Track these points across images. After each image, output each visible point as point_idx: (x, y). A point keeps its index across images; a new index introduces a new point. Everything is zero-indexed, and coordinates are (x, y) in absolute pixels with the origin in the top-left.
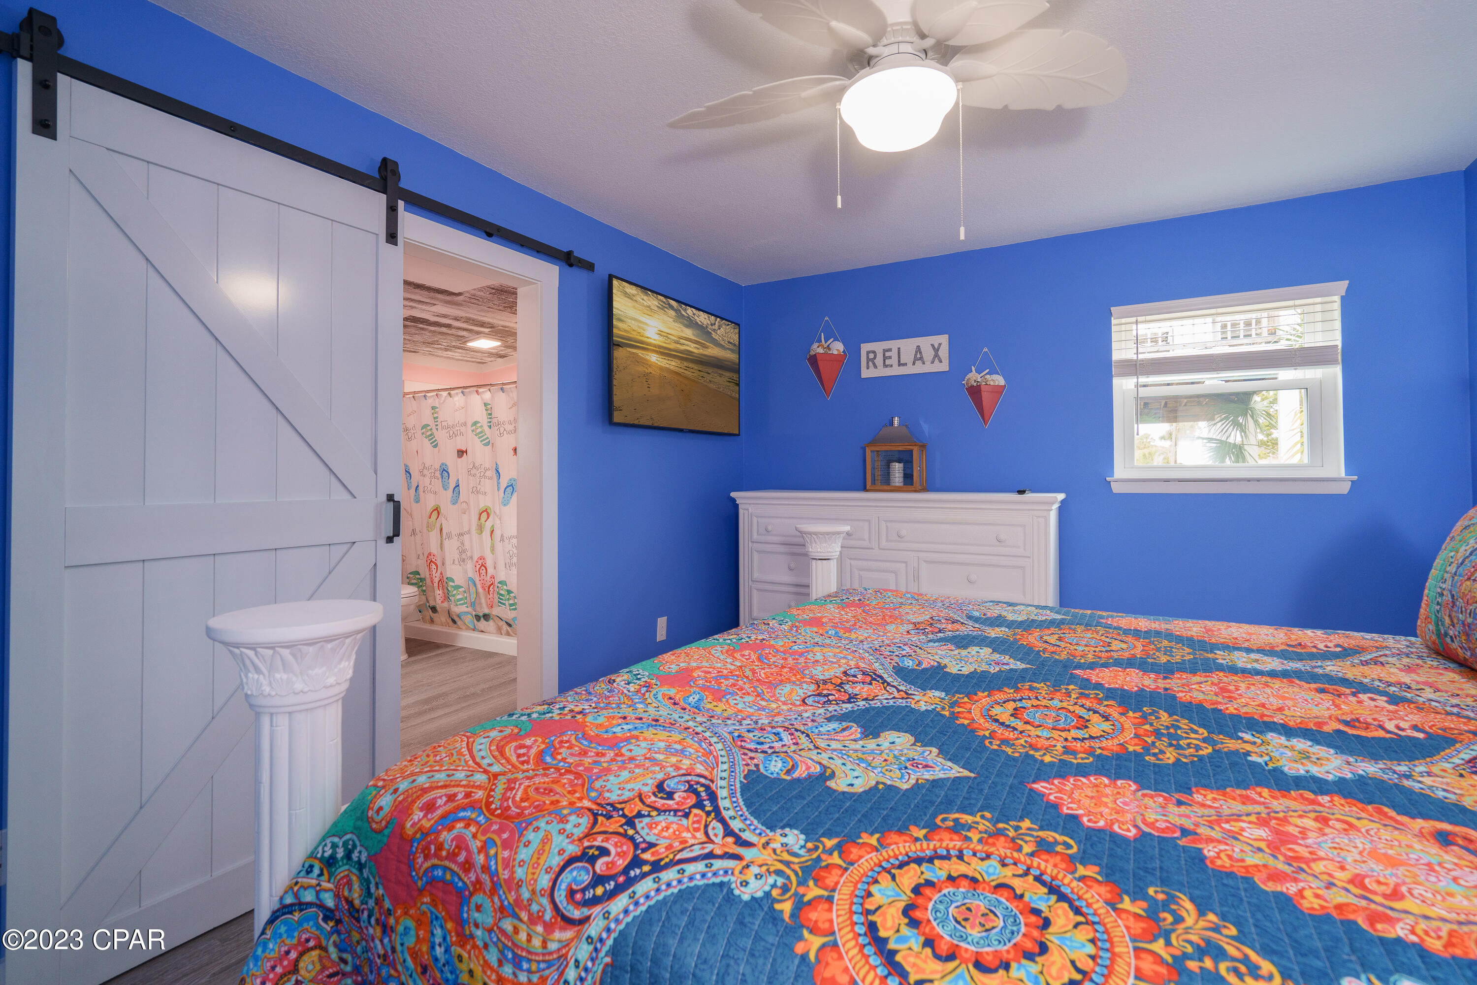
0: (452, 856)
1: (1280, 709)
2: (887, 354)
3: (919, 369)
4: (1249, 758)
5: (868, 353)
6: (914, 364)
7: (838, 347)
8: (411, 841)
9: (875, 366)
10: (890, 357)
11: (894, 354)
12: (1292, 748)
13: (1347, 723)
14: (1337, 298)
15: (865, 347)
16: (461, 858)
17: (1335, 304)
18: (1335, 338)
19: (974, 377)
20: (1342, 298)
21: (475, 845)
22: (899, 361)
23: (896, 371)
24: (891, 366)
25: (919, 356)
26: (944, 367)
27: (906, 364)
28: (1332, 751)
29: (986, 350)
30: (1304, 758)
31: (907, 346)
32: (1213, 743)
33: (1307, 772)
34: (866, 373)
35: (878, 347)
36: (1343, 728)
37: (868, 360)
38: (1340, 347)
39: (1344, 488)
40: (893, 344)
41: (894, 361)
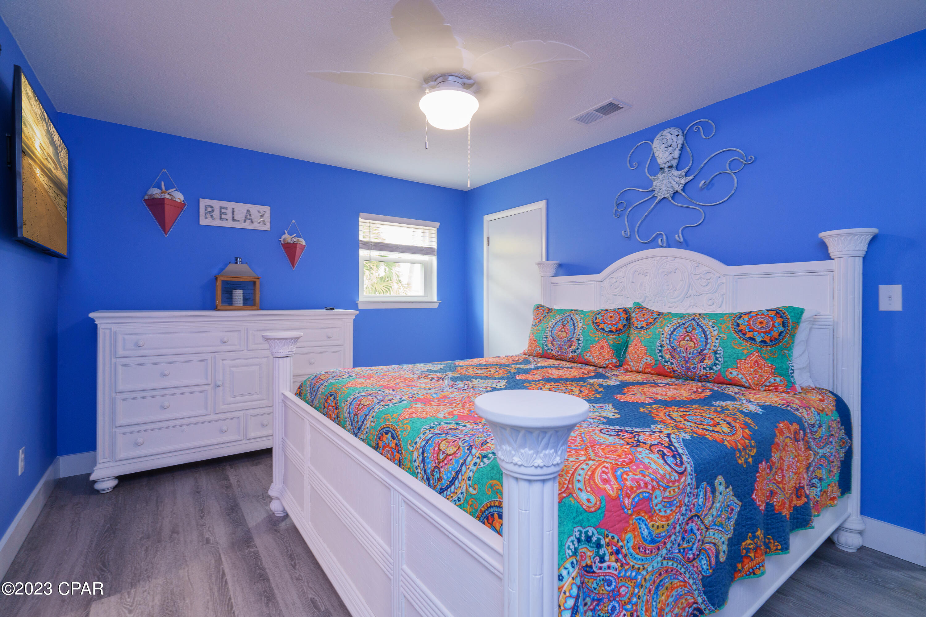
0: (639, 487)
2: (223, 211)
3: (248, 225)
5: (206, 206)
6: (245, 221)
7: (179, 197)
8: (618, 498)
9: (213, 218)
10: (226, 214)
11: (229, 212)
14: (435, 229)
15: (204, 203)
16: (642, 484)
17: (434, 231)
18: (434, 244)
19: (287, 238)
20: (437, 229)
21: (640, 476)
22: (233, 218)
23: (230, 224)
24: (227, 220)
25: (248, 217)
26: (267, 227)
27: (239, 221)
29: (294, 221)
31: (241, 209)
34: (203, 221)
35: (217, 204)
37: (206, 212)
38: (436, 248)
39: (436, 306)
40: (230, 205)
41: (229, 216)
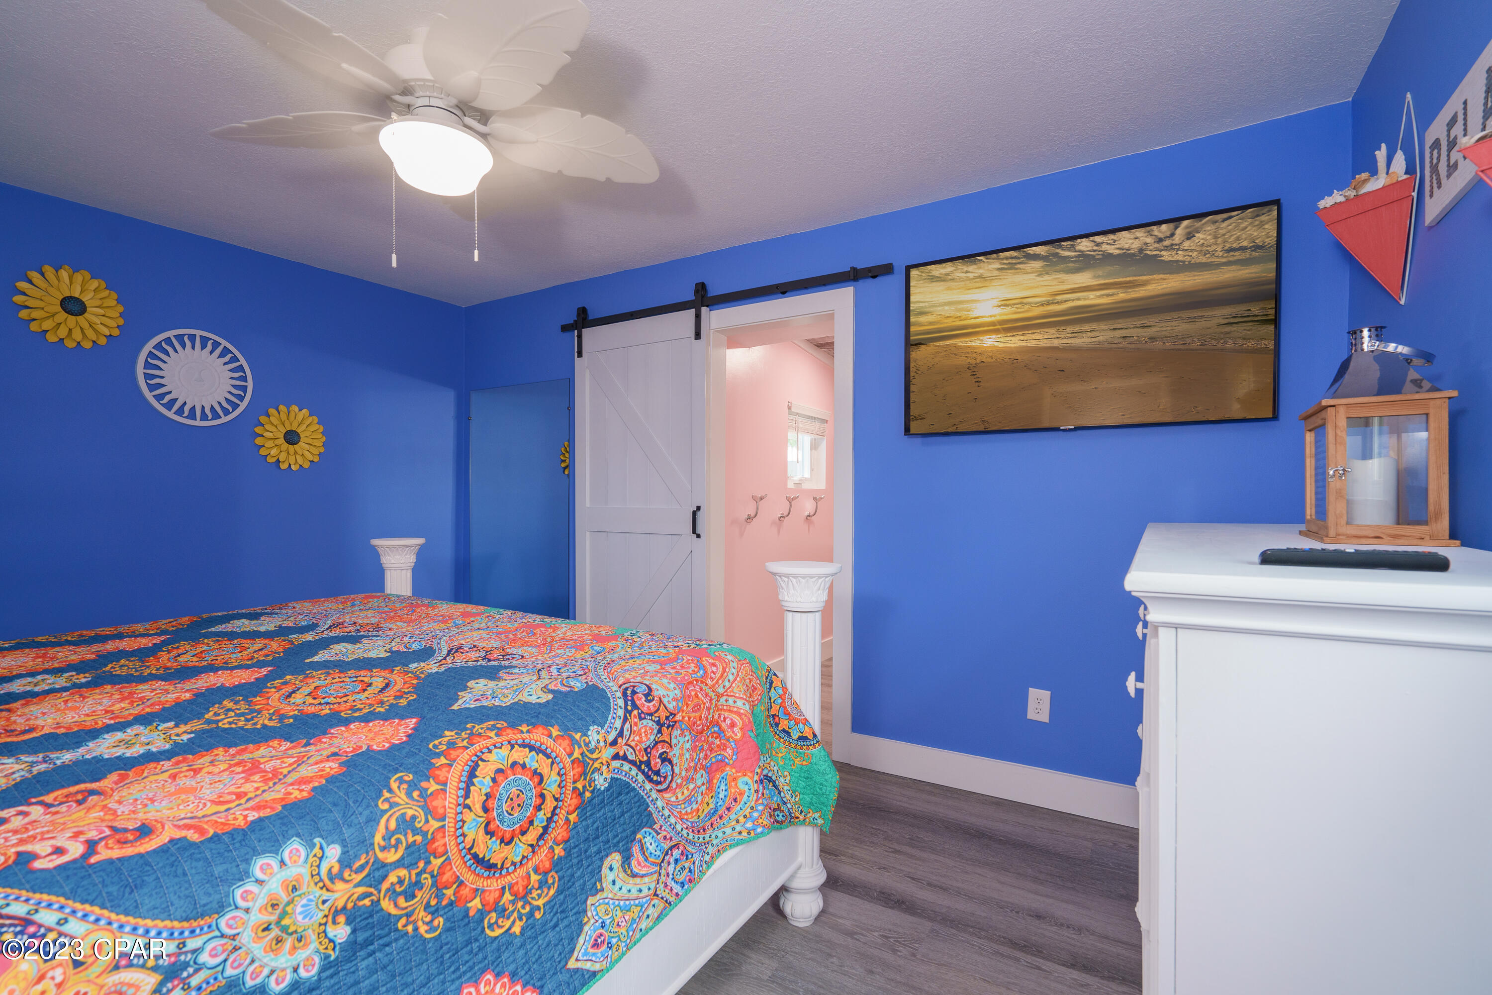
1: (174, 777)
4: (173, 723)
12: (143, 744)
13: (92, 792)
28: (106, 756)
30: (130, 740)
32: (209, 722)
33: (125, 732)
36: (94, 786)
